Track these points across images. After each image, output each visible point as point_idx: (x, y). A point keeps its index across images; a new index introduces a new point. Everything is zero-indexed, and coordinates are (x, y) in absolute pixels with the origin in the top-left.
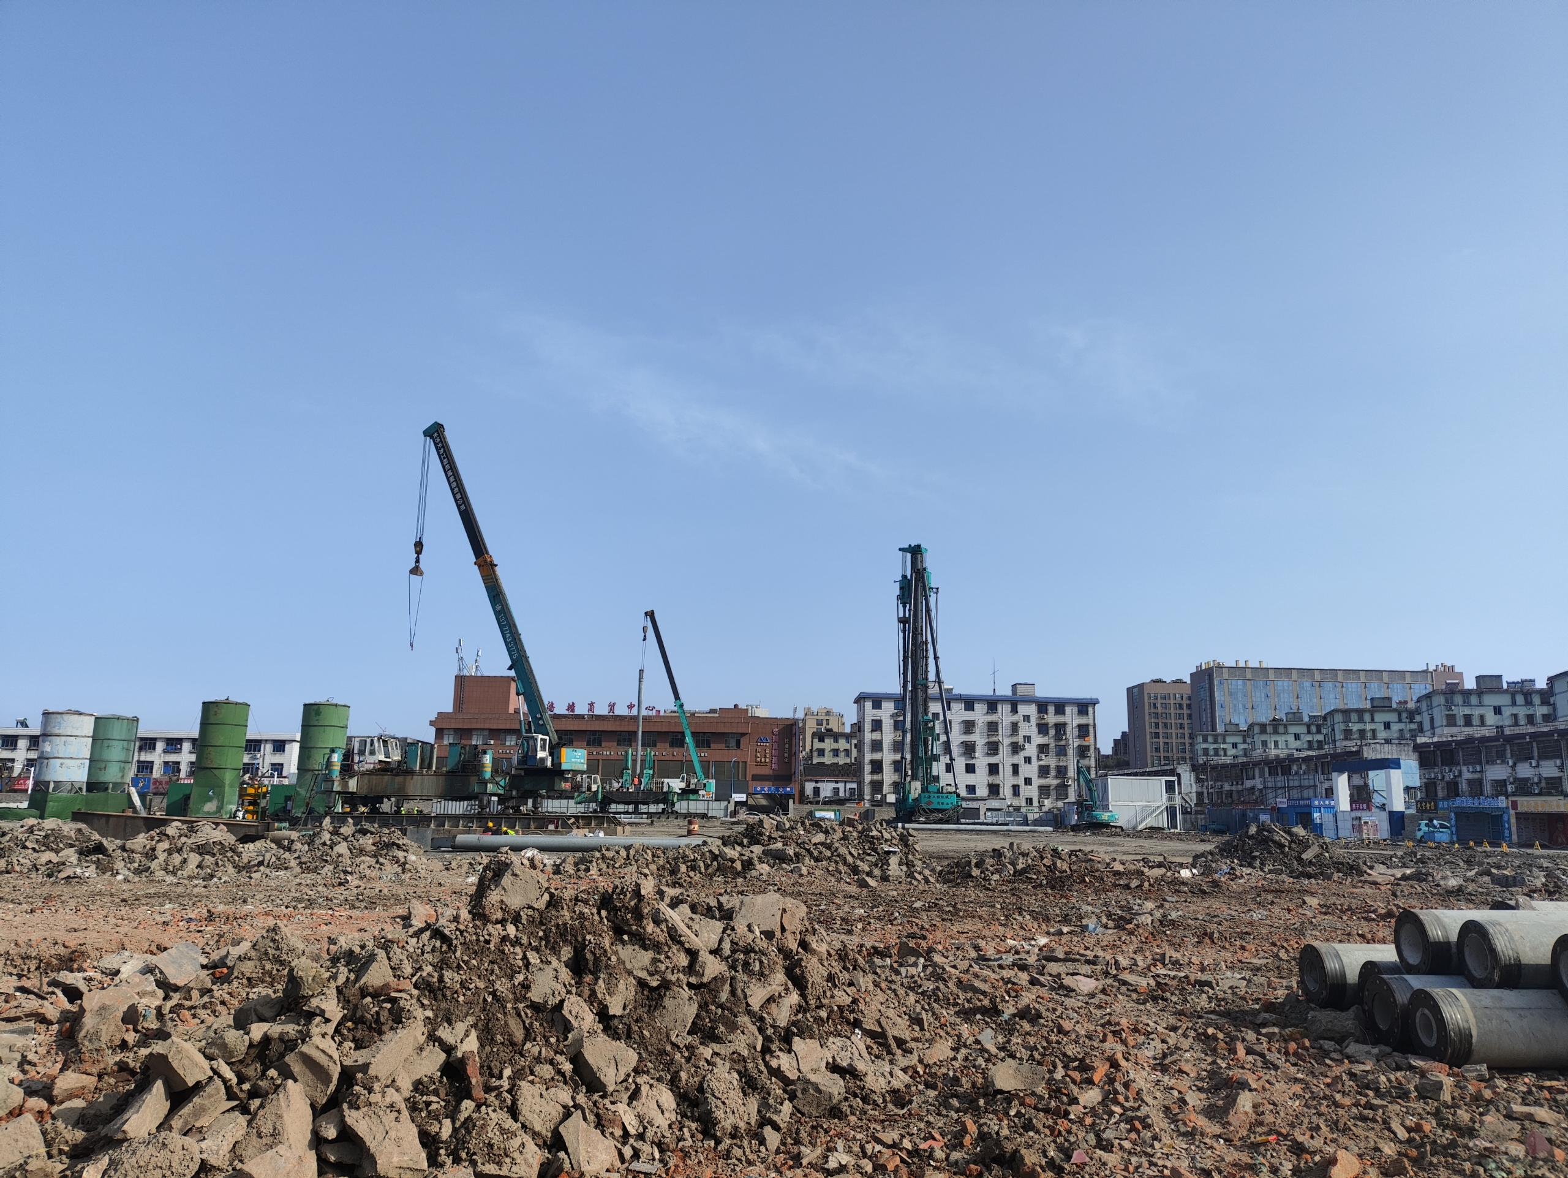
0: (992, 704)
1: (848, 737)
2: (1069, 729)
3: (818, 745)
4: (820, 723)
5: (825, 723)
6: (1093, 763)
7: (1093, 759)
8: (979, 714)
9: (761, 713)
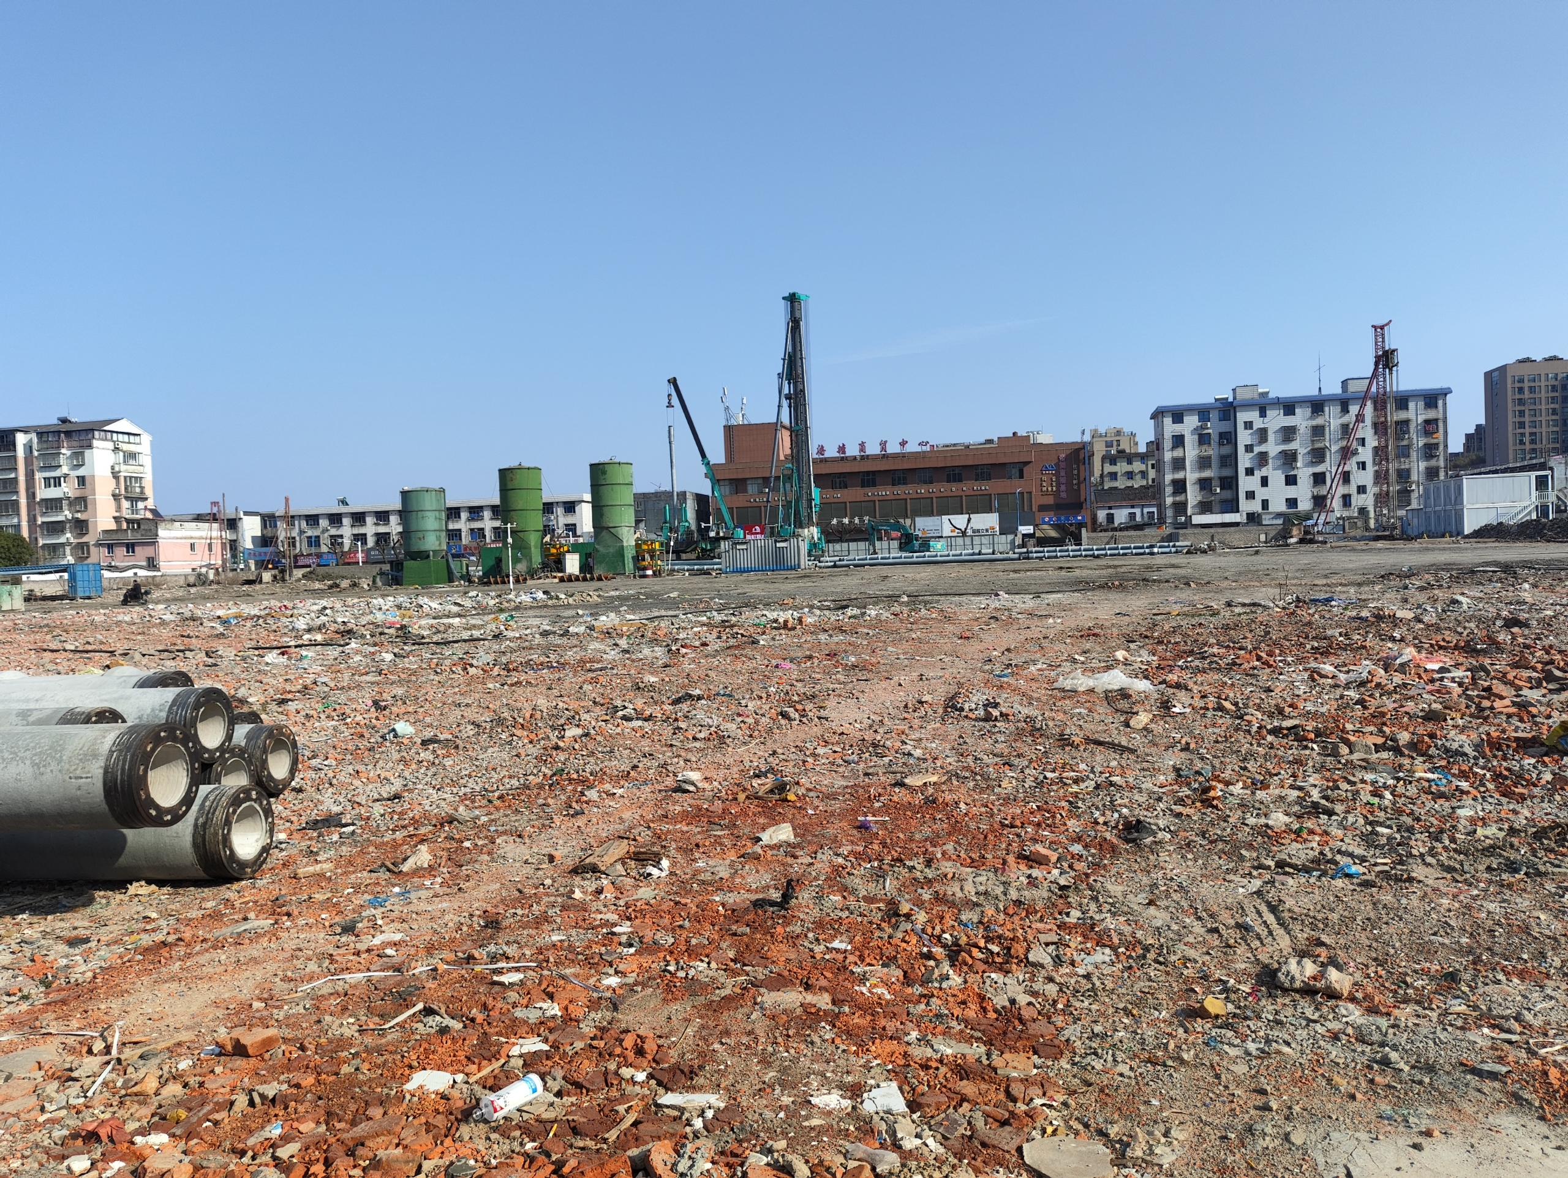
0: (1317, 406)
1: (1143, 457)
2: (1412, 427)
3: (1108, 468)
4: (1109, 445)
5: (1115, 443)
6: (1442, 463)
7: (1442, 458)
8: (1301, 419)
9: (1044, 439)
